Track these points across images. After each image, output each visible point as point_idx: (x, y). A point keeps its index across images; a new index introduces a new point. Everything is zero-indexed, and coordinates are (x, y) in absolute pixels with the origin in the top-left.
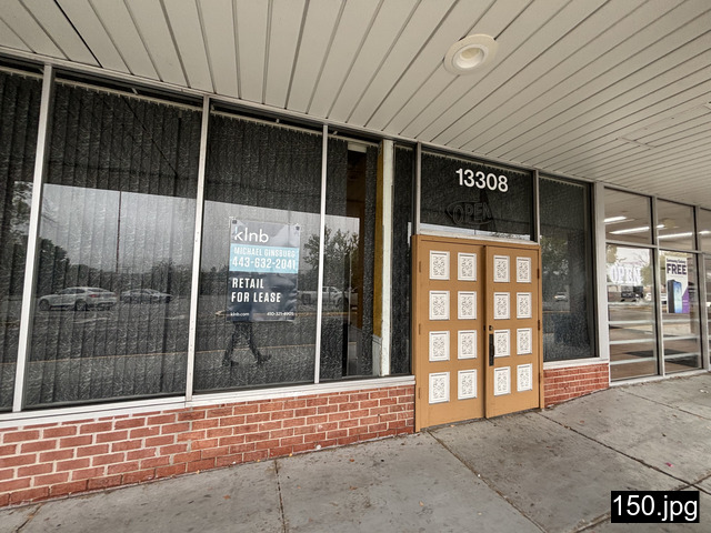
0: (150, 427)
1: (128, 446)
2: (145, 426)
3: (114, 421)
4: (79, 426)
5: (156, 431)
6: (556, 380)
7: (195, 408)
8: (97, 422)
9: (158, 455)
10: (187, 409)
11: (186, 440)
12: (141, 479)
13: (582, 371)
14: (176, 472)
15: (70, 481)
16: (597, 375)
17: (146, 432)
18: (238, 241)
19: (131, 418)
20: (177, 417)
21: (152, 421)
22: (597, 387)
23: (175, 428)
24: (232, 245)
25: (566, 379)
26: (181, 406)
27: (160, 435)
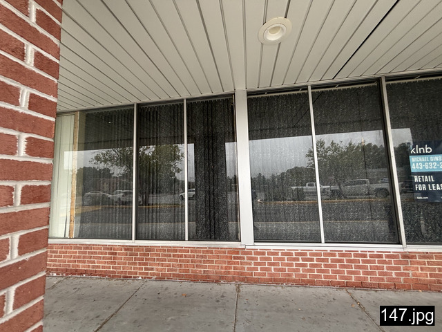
0: (387, 260)
1: (378, 268)
2: (384, 259)
3: (368, 253)
4: (352, 253)
5: (390, 262)
7: (409, 252)
8: (360, 253)
9: (394, 276)
10: (405, 252)
11: (408, 270)
12: (388, 288)
14: (406, 288)
15: (353, 280)
17: (384, 262)
18: (413, 154)
19: (375, 253)
20: (400, 256)
21: (387, 256)
23: (400, 262)
24: (410, 157)
26: (402, 250)
27: (393, 265)
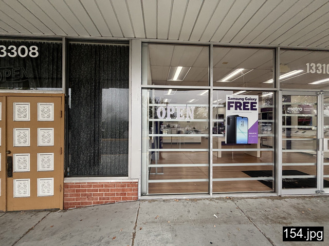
6: (77, 191)
13: (106, 186)
16: (123, 190)
22: (123, 199)
25: (89, 191)
